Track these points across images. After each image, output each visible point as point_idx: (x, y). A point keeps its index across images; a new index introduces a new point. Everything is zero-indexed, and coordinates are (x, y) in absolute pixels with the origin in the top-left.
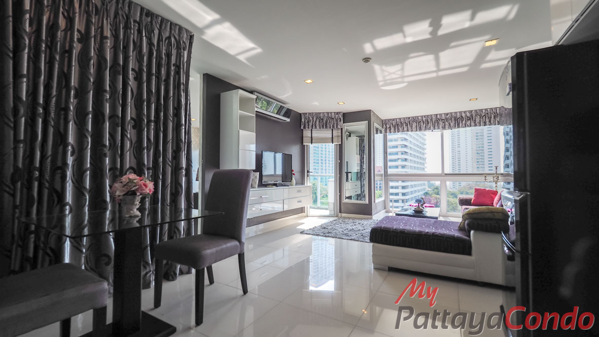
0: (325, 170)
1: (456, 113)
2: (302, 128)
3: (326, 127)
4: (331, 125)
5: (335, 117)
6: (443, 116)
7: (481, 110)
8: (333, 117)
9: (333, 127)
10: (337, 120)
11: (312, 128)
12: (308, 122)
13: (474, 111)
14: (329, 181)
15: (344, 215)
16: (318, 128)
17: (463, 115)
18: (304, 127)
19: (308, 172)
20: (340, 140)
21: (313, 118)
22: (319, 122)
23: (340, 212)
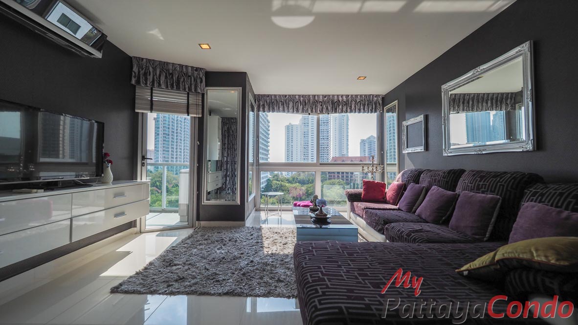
0: (176, 158)
1: (333, 96)
2: (133, 82)
3: (178, 88)
4: (187, 86)
5: (193, 74)
6: (321, 97)
7: (357, 96)
8: (190, 74)
9: (190, 89)
10: (195, 80)
11: (153, 85)
12: (145, 74)
13: (350, 96)
14: (180, 173)
15: (203, 223)
16: (163, 86)
17: (340, 99)
18: (138, 82)
19: (144, 158)
20: (201, 111)
21: (155, 69)
22: (166, 77)
23: (198, 219)
